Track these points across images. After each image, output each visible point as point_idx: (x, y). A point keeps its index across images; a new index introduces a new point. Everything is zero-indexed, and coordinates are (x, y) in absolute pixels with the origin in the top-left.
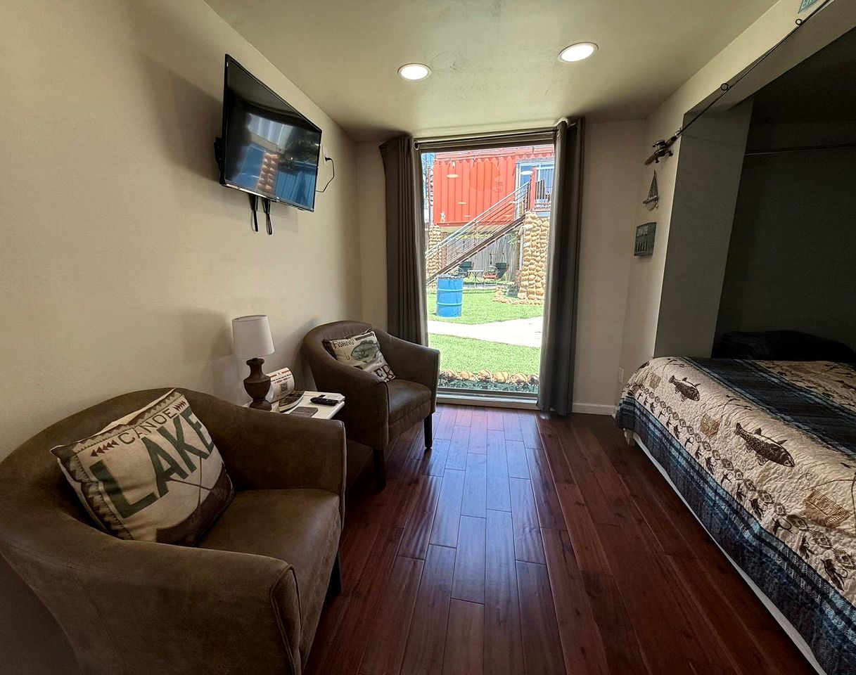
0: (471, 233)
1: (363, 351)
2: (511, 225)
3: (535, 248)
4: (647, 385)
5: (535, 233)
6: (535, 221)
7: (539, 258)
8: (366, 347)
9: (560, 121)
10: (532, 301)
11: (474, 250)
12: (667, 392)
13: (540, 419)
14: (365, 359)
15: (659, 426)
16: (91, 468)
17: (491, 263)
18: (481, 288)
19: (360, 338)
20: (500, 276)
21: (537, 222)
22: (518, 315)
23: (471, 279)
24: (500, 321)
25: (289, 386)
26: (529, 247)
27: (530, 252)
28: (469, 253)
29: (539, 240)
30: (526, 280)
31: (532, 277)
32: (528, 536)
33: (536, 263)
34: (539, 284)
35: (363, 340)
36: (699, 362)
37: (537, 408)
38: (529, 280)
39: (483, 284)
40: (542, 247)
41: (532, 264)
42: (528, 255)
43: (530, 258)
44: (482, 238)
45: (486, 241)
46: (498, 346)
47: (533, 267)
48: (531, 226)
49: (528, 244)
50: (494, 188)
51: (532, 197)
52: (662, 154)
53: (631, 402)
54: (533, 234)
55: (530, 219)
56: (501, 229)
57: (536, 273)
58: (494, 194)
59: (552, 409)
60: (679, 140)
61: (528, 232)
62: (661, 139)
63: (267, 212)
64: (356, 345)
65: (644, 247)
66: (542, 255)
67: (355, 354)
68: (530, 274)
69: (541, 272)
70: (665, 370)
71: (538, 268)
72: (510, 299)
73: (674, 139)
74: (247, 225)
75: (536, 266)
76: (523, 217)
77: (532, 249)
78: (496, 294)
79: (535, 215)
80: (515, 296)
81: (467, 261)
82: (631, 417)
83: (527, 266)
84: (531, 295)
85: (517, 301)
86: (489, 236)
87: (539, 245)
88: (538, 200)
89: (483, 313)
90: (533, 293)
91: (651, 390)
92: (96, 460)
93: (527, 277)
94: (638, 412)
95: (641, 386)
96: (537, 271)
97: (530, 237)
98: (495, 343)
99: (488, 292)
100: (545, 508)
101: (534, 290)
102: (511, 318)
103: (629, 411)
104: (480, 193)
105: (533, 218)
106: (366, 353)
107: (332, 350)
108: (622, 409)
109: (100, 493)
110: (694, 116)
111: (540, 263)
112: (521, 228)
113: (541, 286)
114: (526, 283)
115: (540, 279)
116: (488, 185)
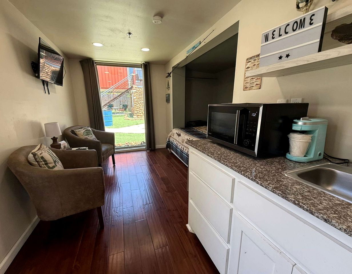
0: (112, 92)
1: (87, 133)
2: (128, 90)
3: (138, 99)
4: (172, 136)
5: (137, 93)
6: (137, 89)
7: (140, 103)
8: (88, 131)
9: (143, 63)
10: (139, 119)
11: (114, 99)
12: (176, 136)
13: (147, 152)
14: (88, 135)
15: (175, 145)
16: (41, 157)
17: (121, 105)
18: (118, 114)
19: (85, 129)
20: (125, 109)
21: (138, 89)
22: (135, 124)
23: (113, 111)
24: (129, 126)
25: (66, 146)
26: (136, 98)
27: (136, 100)
28: (112, 100)
29: (139, 96)
30: (136, 111)
31: (138, 110)
32: (148, 175)
33: (139, 105)
34: (141, 112)
35: (86, 129)
36: (182, 129)
37: (146, 149)
38: (137, 111)
39: (119, 113)
40: (140, 99)
41: (137, 105)
42: (136, 101)
43: (136, 102)
44: (117, 94)
45: (119, 96)
46: (130, 134)
47: (138, 106)
48: (135, 91)
49: (135, 97)
50: (119, 74)
51: (134, 79)
52: (169, 76)
53: (169, 141)
54: (136, 93)
55: (135, 88)
56: (124, 91)
57: (139, 108)
58: (119, 77)
59: (150, 149)
60: (172, 73)
61: (135, 93)
62: (168, 72)
63: (47, 86)
64: (83, 131)
65: (168, 100)
66: (141, 101)
67: (84, 134)
68: (137, 109)
69: (141, 108)
70: (175, 131)
71: (140, 106)
72: (131, 118)
73: (171, 73)
74: (43, 91)
75: (139, 106)
76: (132, 87)
77: (137, 99)
78: (125, 117)
79: (136, 86)
80: (132, 117)
81: (111, 104)
82: (169, 145)
83: (136, 105)
84: (138, 116)
85: (133, 119)
86: (120, 93)
87: (139, 98)
88: (137, 81)
89: (121, 124)
90: (139, 116)
91: (173, 137)
92: (41, 156)
93: (136, 110)
94: (171, 143)
95: (171, 136)
96: (140, 107)
97: (135, 95)
98: (129, 133)
99: (122, 116)
100: (151, 170)
101: (139, 114)
102: (133, 125)
103: (169, 144)
104: (113, 76)
105: (136, 88)
106: (88, 134)
107: (75, 133)
108: (167, 144)
109: (43, 164)
110: (175, 68)
111: (140, 105)
112: (132, 91)
113: (141, 113)
114: (136, 112)
115: (141, 110)
116: (116, 73)
